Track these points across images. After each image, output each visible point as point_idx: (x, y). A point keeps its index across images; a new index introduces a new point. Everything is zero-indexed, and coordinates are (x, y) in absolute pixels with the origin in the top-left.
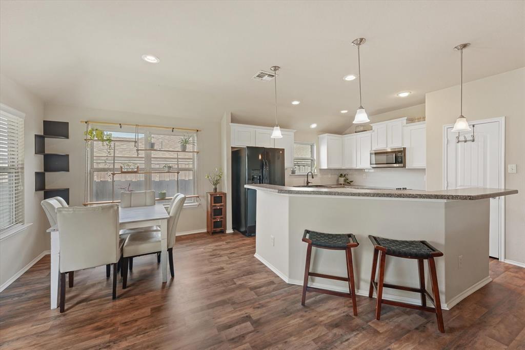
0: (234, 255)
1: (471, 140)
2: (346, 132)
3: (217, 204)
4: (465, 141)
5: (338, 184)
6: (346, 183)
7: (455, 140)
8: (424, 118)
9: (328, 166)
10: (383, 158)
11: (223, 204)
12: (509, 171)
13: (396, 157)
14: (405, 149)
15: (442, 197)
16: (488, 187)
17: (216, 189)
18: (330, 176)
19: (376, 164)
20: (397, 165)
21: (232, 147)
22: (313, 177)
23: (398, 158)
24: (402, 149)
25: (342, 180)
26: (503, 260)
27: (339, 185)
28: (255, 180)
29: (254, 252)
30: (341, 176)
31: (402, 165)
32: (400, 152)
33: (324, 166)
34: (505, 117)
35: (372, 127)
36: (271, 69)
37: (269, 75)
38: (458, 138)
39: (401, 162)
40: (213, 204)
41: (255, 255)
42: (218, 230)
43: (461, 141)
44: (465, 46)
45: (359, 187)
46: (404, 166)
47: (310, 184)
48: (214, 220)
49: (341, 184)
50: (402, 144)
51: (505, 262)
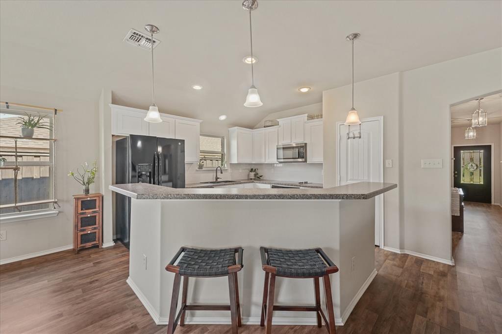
0: (97, 284)
1: (357, 137)
2: (257, 126)
3: (87, 211)
4: (354, 138)
5: (248, 179)
6: (257, 178)
7: (346, 137)
8: (322, 115)
9: (238, 160)
10: (290, 153)
11: (97, 209)
12: (387, 166)
13: (298, 153)
14: (306, 144)
15: (337, 197)
16: (371, 181)
17: (87, 191)
18: (240, 171)
19: (284, 159)
20: (300, 160)
21: (113, 136)
22: (222, 173)
23: (301, 153)
24: (304, 145)
25: (252, 175)
26: (382, 248)
27: (250, 180)
28: (144, 177)
29: (127, 275)
30: (252, 170)
31: (304, 160)
32: (302, 147)
33: (235, 161)
34: (384, 117)
35: (278, 122)
36: (146, 29)
37: (147, 39)
38: (348, 134)
39: (303, 158)
40: (80, 211)
41: (127, 281)
42: (89, 245)
43: (351, 138)
44: (356, 36)
45: (267, 182)
46: (306, 161)
47: (219, 180)
48: (82, 233)
49: (251, 179)
50: (304, 139)
51: (385, 249)
